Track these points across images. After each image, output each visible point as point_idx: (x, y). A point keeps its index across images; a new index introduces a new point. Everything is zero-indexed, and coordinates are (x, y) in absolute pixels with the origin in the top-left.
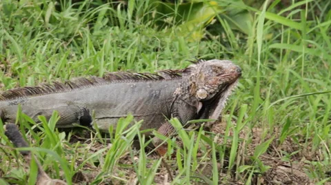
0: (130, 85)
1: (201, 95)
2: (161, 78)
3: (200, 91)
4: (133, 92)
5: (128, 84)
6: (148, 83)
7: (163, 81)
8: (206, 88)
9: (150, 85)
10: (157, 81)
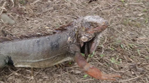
0: (35, 41)
1: (84, 40)
2: (54, 33)
3: (83, 37)
4: (39, 45)
5: (34, 40)
6: (47, 37)
7: (56, 34)
8: (87, 35)
9: (49, 38)
10: (52, 35)
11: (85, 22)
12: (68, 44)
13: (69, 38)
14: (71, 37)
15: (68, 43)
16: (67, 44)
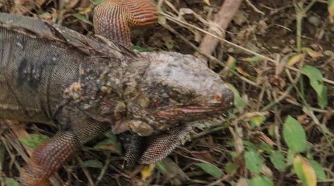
11: (153, 83)
12: (63, 99)
13: (77, 85)
14: (82, 87)
15: (64, 96)
16: (59, 96)
